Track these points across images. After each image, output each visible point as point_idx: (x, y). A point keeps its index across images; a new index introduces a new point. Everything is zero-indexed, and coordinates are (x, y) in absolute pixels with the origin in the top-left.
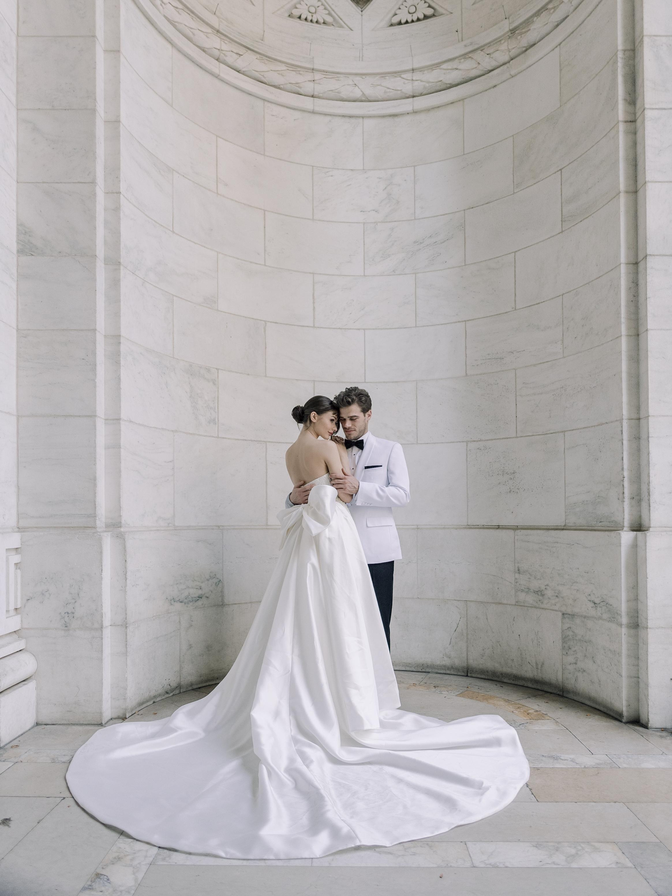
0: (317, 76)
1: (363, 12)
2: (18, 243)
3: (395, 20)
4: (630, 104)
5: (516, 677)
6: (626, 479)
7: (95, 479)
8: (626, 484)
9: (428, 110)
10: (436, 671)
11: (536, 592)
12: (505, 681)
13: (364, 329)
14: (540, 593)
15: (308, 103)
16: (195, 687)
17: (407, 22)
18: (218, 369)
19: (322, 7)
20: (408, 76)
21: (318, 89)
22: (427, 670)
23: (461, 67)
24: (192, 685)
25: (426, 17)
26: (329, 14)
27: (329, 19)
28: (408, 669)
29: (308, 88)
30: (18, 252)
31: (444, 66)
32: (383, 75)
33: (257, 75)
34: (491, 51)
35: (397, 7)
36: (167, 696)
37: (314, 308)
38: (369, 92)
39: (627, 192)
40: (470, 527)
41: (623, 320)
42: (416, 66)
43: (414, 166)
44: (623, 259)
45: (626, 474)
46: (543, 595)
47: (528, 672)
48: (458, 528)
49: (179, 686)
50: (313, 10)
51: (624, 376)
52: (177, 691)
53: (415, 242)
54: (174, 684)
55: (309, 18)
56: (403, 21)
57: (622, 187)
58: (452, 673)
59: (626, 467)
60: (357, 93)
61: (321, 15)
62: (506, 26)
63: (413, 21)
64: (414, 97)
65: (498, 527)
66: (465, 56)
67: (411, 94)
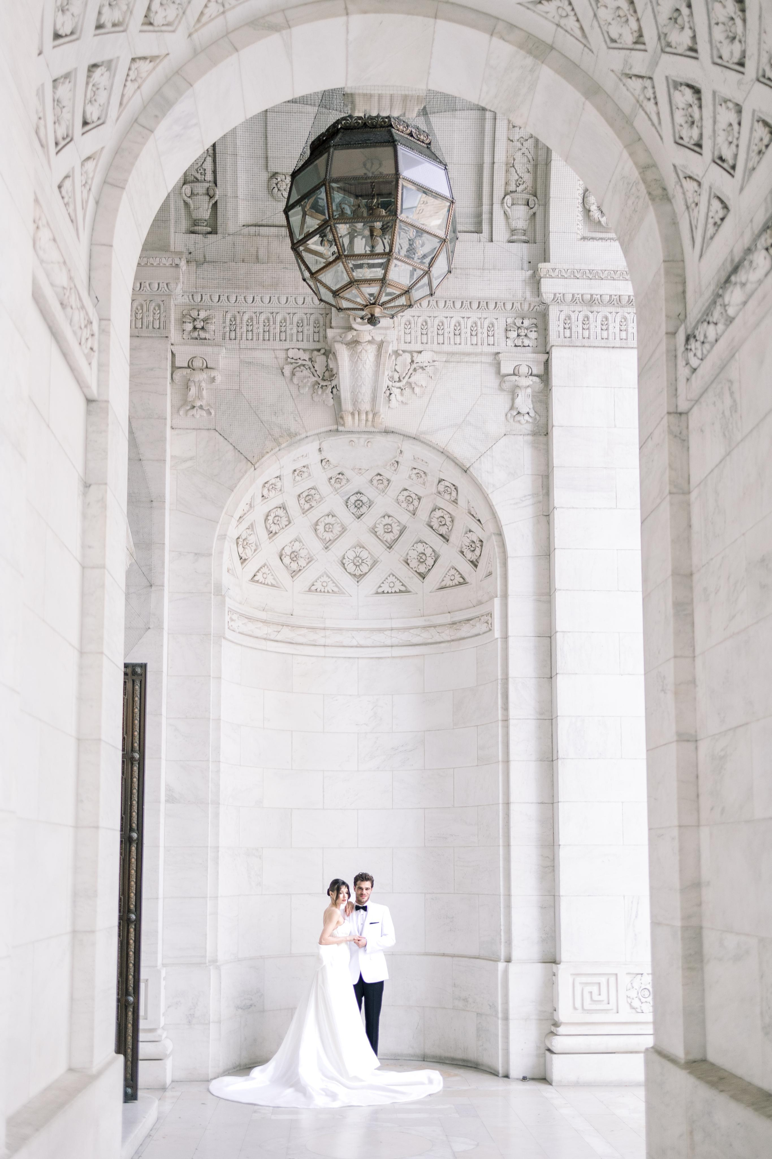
0: (328, 633)
1: (359, 583)
2: (166, 796)
3: (380, 590)
4: (505, 710)
5: (453, 1059)
6: (502, 931)
7: (206, 935)
8: (502, 933)
9: (402, 657)
10: (404, 1058)
11: (464, 1000)
12: (447, 1062)
13: (358, 809)
14: (466, 1000)
15: (321, 651)
16: (248, 1066)
17: (388, 593)
18: (262, 848)
19: (331, 582)
20: (388, 633)
21: (328, 642)
22: (398, 1058)
23: (422, 635)
24: (246, 1065)
25: (401, 592)
26: (337, 586)
27: (335, 589)
28: (385, 1057)
29: (322, 641)
30: (166, 801)
31: (411, 631)
32: (373, 630)
33: (289, 640)
34: (440, 631)
35: (382, 582)
36: (234, 1070)
37: (324, 795)
38: (362, 642)
39: (503, 762)
40: (426, 954)
41: (501, 837)
42: (394, 626)
43: (392, 695)
44: (501, 801)
45: (502, 928)
46: (467, 1002)
47: (459, 1055)
48: (419, 954)
49: (240, 1065)
50: (325, 584)
51: (501, 869)
52: (238, 1068)
53: (392, 748)
54: (237, 1063)
55: (323, 590)
56: (385, 592)
57: (500, 759)
58: (415, 1059)
59: (502, 923)
60: (355, 643)
61: (331, 587)
62: (448, 619)
63: (392, 593)
64: (392, 646)
65: (444, 955)
66: (424, 627)
67: (390, 645)
